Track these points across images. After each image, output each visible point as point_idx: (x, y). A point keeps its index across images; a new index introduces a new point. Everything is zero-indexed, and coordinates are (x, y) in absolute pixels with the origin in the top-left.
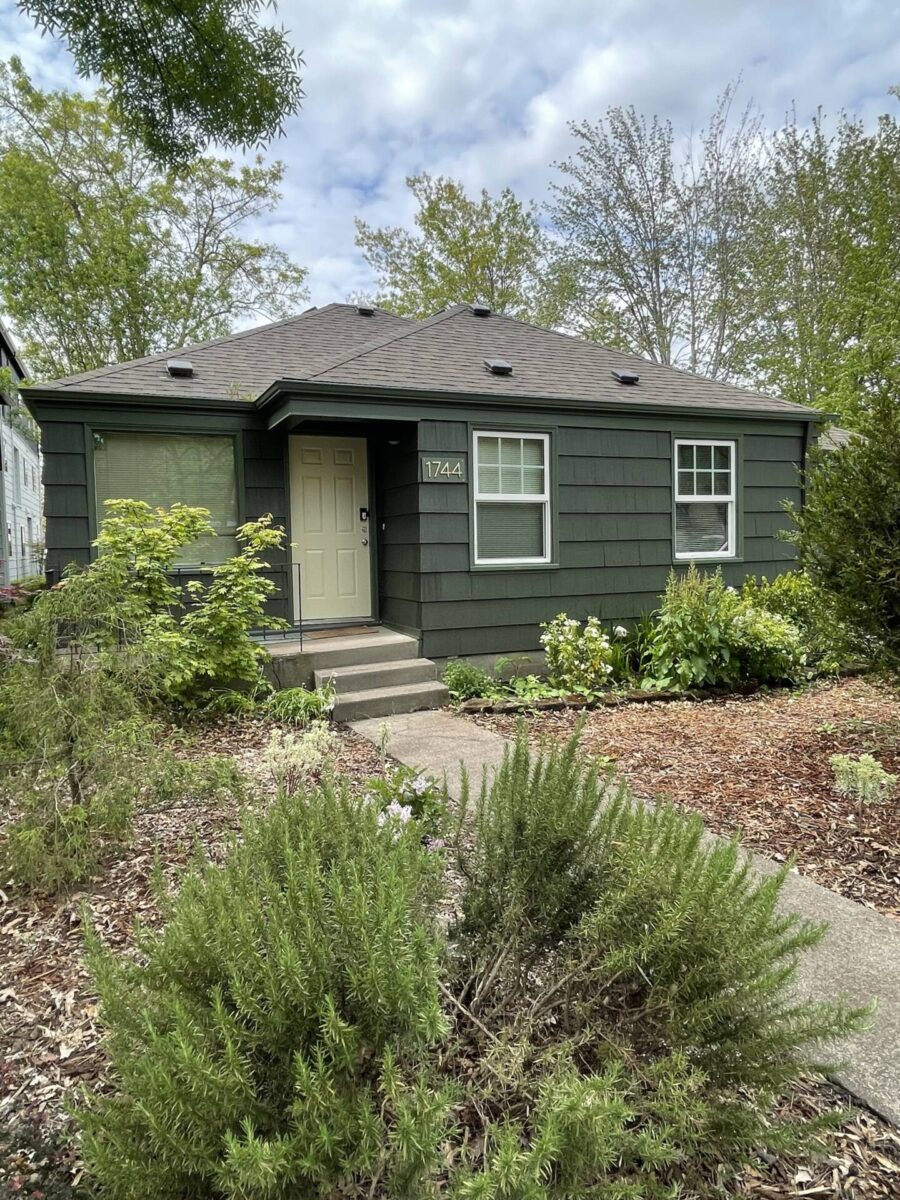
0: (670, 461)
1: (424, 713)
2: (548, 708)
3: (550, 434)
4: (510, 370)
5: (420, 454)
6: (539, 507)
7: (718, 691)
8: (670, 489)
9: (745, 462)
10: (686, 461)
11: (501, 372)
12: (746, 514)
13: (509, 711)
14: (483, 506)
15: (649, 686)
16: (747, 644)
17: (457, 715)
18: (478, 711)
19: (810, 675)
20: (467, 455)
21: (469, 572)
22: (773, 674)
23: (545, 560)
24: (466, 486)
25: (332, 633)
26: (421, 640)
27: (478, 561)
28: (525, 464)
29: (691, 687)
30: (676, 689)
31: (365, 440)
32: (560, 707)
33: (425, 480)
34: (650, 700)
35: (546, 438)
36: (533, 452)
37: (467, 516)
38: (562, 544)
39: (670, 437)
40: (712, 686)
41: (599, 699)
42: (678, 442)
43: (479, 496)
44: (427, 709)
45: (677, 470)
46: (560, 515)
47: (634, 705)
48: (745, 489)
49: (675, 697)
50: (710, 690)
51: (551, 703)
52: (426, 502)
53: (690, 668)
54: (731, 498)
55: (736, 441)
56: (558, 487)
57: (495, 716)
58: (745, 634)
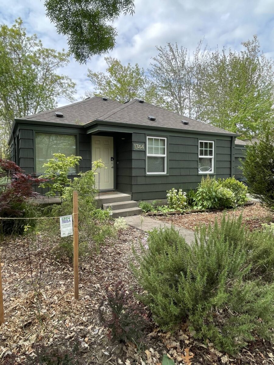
0: (198, 146)
1: (136, 216)
2: (171, 214)
3: (167, 138)
4: (155, 119)
5: (133, 143)
6: (163, 158)
7: (214, 209)
8: (198, 154)
9: (216, 147)
10: (202, 146)
11: (152, 120)
12: (217, 161)
13: (161, 215)
14: (149, 157)
15: (196, 208)
16: (222, 197)
17: (145, 216)
18: (152, 215)
19: (236, 205)
20: (145, 143)
21: (145, 176)
22: (228, 205)
23: (165, 173)
24: (145, 152)
25: (104, 193)
26: (132, 195)
27: (147, 173)
28: (160, 146)
29: (207, 209)
30: (203, 209)
31: (112, 138)
32: (174, 214)
33: (134, 150)
34: (197, 212)
35: (166, 139)
36: (162, 142)
37: (145, 160)
38: (169, 169)
39: (198, 139)
40: (212, 208)
41: (184, 212)
42: (200, 141)
43: (148, 155)
44: (136, 215)
45: (199, 149)
46: (169, 160)
47: (193, 213)
48: (217, 154)
49: (203, 211)
50: (212, 209)
51: (171, 213)
52: (134, 156)
53: (207, 203)
54: (213, 157)
55: (214, 141)
56: (169, 153)
57: (157, 217)
58: (221, 194)
